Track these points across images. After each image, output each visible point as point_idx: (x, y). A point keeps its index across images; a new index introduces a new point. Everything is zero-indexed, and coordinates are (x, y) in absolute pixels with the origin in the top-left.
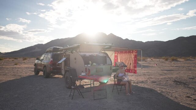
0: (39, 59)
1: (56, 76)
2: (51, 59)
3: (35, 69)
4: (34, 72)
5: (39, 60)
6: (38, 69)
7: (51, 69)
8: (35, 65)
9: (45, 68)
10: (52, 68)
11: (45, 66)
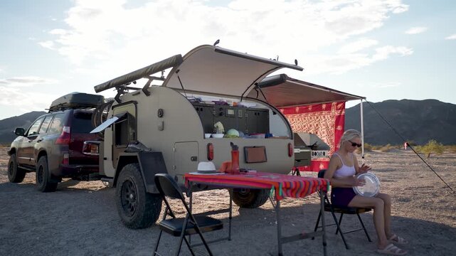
0: (24, 131)
1: (82, 185)
2: (66, 129)
3: (11, 164)
4: (7, 176)
5: (26, 136)
6: (21, 165)
7: (63, 163)
8: (13, 151)
9: (42, 157)
10: (66, 156)
11: (43, 153)
